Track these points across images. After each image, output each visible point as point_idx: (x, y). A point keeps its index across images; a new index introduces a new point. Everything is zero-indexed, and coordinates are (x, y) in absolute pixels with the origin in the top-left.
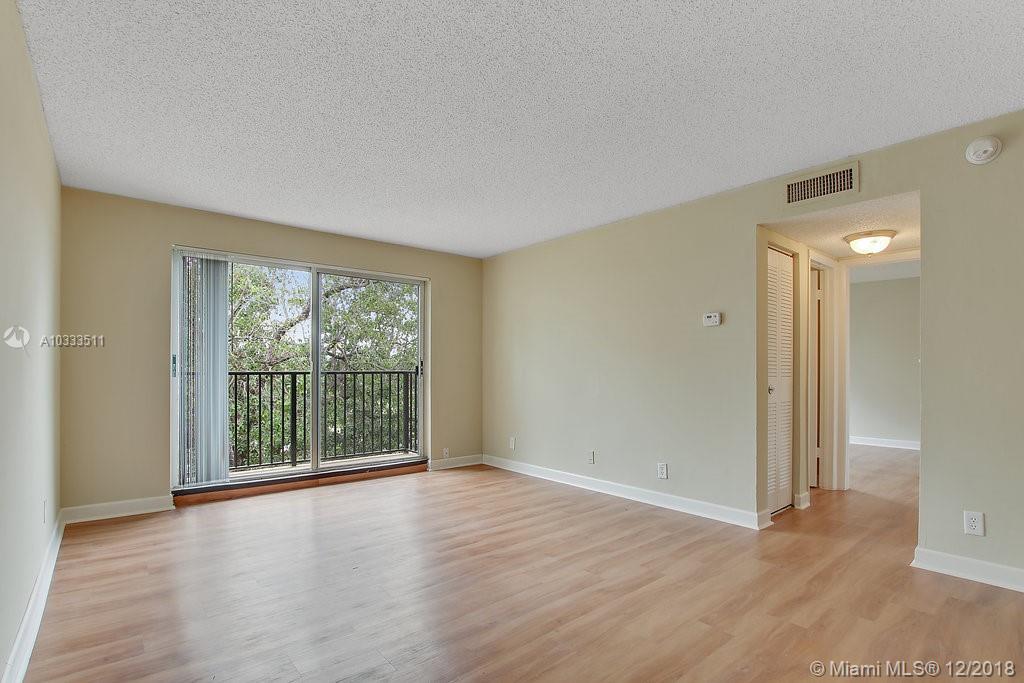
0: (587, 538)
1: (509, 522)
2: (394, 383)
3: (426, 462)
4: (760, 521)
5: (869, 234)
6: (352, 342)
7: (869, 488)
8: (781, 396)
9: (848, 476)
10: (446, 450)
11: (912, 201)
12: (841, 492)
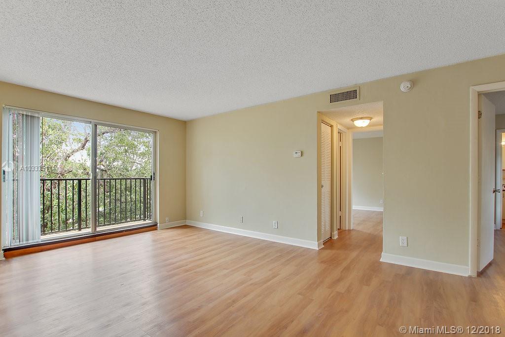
0: (242, 259)
1: (204, 253)
2: (138, 184)
3: (156, 225)
4: (319, 246)
5: (361, 118)
6: (110, 163)
7: (360, 228)
8: (326, 190)
9: (352, 223)
10: (167, 219)
11: (380, 105)
12: (349, 230)
